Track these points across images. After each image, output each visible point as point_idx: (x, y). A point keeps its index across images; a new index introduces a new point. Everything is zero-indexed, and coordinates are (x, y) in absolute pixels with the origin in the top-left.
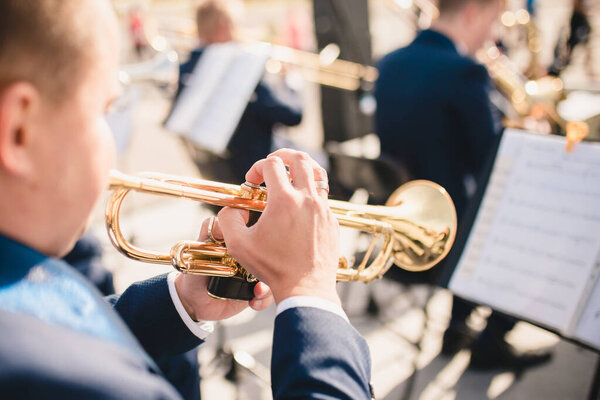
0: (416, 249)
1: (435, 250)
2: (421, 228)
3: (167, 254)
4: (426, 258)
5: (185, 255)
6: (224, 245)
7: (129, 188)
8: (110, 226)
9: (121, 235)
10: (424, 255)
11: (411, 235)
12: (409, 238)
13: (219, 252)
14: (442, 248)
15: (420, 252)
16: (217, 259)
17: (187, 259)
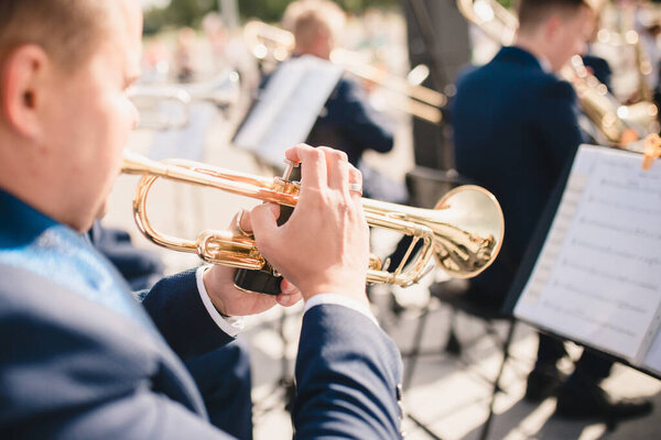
0: (461, 253)
1: (480, 256)
2: (465, 233)
3: (192, 243)
4: (472, 263)
5: (210, 245)
6: (253, 237)
7: (157, 175)
8: (136, 210)
9: (147, 220)
10: (468, 260)
11: (455, 239)
12: (452, 242)
13: (247, 244)
14: (488, 254)
15: (466, 257)
16: (246, 251)
17: (214, 249)
